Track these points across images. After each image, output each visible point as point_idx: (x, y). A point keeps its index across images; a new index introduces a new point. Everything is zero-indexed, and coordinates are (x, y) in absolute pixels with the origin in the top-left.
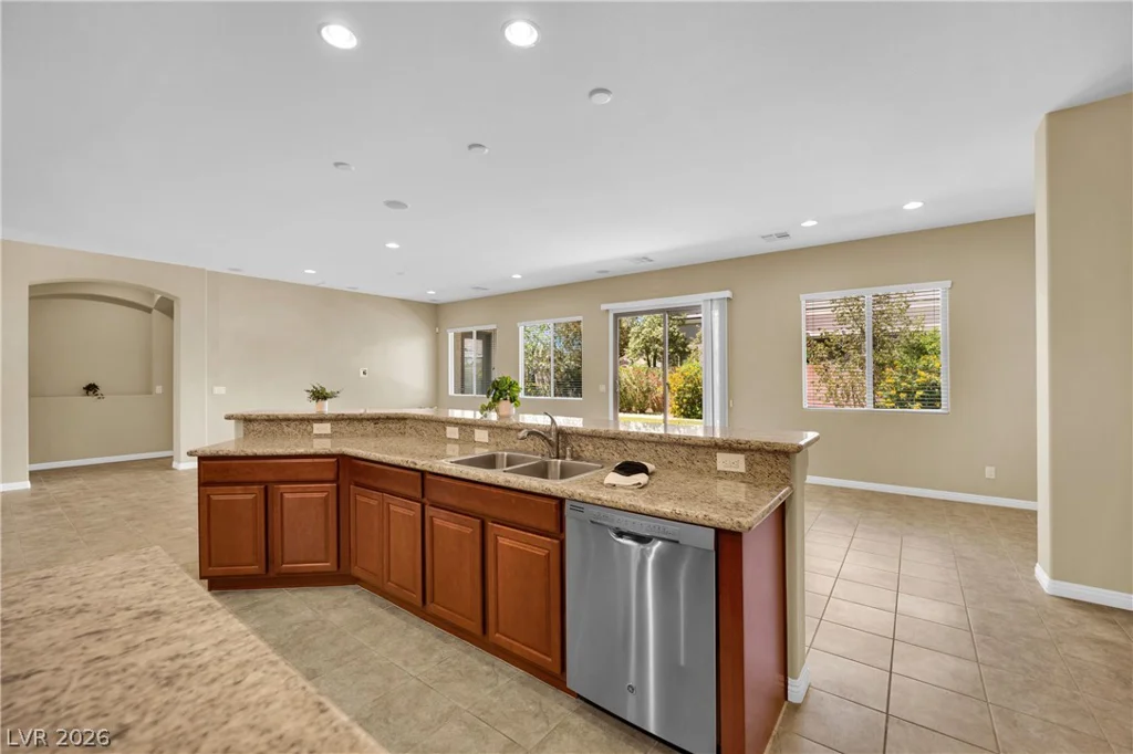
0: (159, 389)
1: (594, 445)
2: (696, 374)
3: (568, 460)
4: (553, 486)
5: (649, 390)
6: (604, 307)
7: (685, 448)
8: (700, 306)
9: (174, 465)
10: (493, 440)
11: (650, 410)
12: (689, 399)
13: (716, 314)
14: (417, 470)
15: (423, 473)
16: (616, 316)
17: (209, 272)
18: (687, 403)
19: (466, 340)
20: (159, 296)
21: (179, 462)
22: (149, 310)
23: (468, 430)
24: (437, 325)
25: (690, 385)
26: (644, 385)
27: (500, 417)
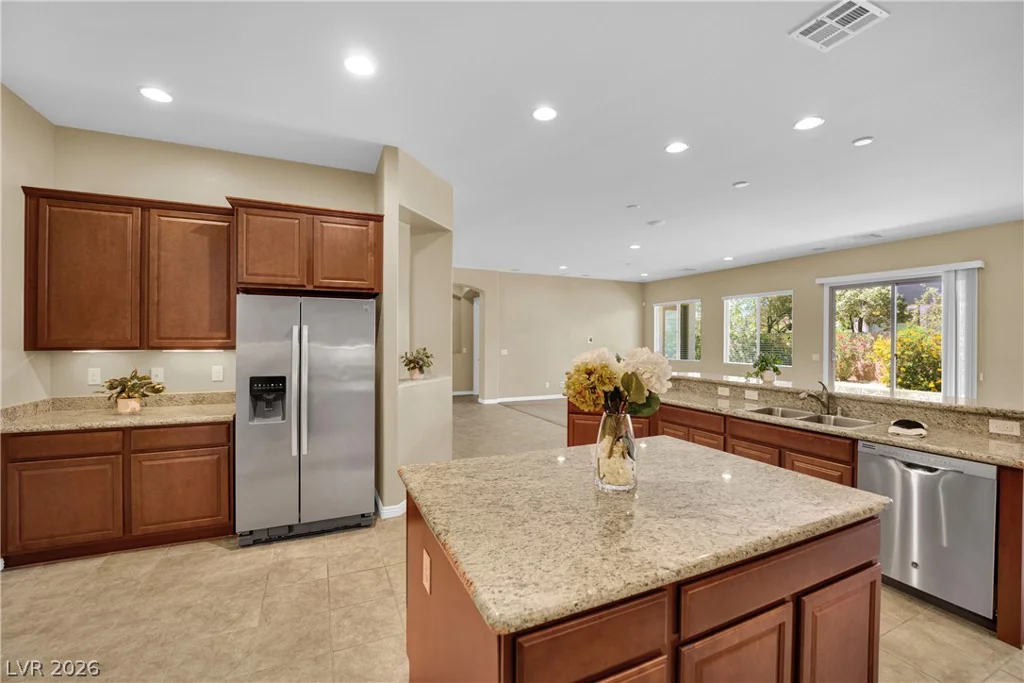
0: (464, 350)
1: (862, 408)
2: (920, 341)
3: (839, 416)
4: (848, 431)
5: (853, 357)
6: (819, 281)
7: (956, 414)
8: (940, 277)
9: (480, 400)
10: (762, 399)
11: (854, 378)
12: (909, 368)
13: (961, 285)
14: (722, 415)
15: (725, 417)
16: (833, 289)
17: (500, 273)
18: (907, 372)
19: (667, 312)
20: (468, 289)
21: (483, 399)
22: (459, 299)
23: (739, 390)
24: (643, 300)
25: (911, 353)
26: (847, 351)
27: (765, 382)
